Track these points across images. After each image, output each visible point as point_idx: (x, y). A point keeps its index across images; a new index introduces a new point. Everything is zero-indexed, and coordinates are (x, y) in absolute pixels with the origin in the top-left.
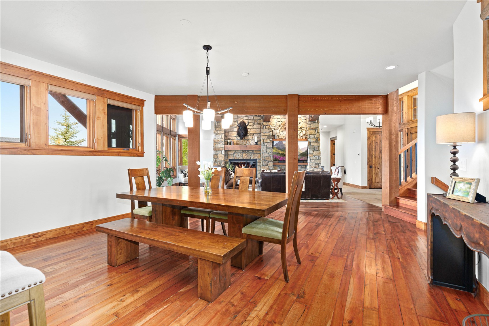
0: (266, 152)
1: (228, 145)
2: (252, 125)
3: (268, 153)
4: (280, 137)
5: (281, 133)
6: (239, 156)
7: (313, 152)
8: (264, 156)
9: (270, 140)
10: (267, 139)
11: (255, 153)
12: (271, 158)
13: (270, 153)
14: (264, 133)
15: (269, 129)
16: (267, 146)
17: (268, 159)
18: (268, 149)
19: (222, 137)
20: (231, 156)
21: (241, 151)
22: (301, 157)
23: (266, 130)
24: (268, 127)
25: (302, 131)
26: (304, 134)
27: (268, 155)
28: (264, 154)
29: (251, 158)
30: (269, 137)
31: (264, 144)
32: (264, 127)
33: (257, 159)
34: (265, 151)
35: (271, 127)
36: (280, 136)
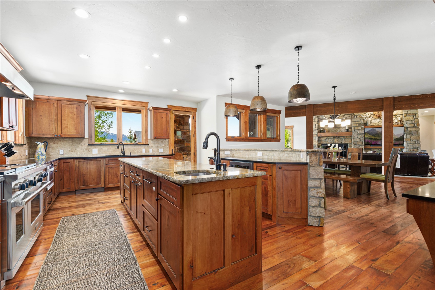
0: (358, 137)
1: (320, 132)
2: (343, 115)
3: (360, 138)
4: (372, 125)
5: (373, 121)
6: (331, 141)
7: (411, 136)
8: (355, 141)
9: (361, 128)
10: (358, 126)
11: (346, 139)
12: (362, 142)
13: (362, 138)
14: (355, 122)
15: (360, 118)
16: (359, 132)
17: (359, 144)
18: (359, 135)
19: (315, 127)
20: (323, 141)
21: (333, 137)
22: (396, 141)
23: (357, 119)
24: (359, 117)
25: (397, 117)
26: (399, 121)
27: (360, 140)
28: (355, 139)
29: (342, 142)
30: (360, 125)
31: (355, 130)
32: (355, 116)
33: (347, 144)
34: (356, 137)
35: (363, 116)
36: (372, 123)
